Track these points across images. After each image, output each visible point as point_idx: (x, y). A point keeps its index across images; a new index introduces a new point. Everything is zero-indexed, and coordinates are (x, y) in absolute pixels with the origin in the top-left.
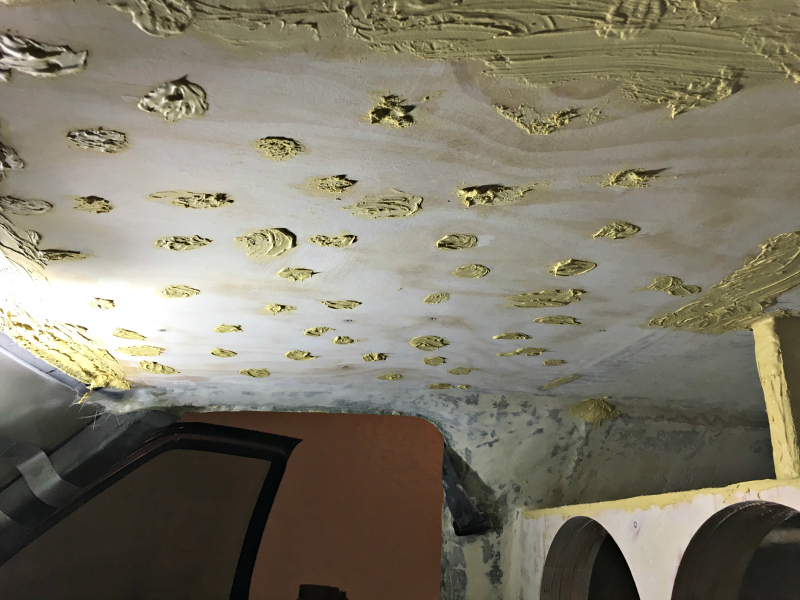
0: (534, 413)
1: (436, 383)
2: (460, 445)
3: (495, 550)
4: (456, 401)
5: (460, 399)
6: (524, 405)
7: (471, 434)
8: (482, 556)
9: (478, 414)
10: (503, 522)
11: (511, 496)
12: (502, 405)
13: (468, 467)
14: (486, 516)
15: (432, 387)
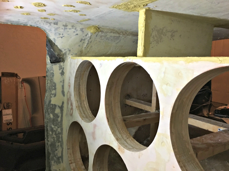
0: (75, 29)
1: (43, 17)
2: (52, 37)
3: (63, 67)
4: (50, 23)
5: (52, 23)
6: (73, 26)
7: (55, 34)
8: (59, 69)
9: (57, 28)
10: (65, 59)
11: (68, 52)
12: (66, 26)
13: (54, 44)
14: (60, 58)
15: (41, 18)
